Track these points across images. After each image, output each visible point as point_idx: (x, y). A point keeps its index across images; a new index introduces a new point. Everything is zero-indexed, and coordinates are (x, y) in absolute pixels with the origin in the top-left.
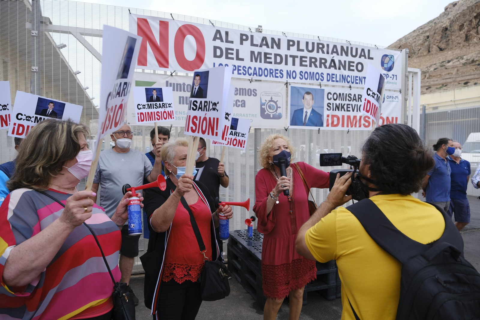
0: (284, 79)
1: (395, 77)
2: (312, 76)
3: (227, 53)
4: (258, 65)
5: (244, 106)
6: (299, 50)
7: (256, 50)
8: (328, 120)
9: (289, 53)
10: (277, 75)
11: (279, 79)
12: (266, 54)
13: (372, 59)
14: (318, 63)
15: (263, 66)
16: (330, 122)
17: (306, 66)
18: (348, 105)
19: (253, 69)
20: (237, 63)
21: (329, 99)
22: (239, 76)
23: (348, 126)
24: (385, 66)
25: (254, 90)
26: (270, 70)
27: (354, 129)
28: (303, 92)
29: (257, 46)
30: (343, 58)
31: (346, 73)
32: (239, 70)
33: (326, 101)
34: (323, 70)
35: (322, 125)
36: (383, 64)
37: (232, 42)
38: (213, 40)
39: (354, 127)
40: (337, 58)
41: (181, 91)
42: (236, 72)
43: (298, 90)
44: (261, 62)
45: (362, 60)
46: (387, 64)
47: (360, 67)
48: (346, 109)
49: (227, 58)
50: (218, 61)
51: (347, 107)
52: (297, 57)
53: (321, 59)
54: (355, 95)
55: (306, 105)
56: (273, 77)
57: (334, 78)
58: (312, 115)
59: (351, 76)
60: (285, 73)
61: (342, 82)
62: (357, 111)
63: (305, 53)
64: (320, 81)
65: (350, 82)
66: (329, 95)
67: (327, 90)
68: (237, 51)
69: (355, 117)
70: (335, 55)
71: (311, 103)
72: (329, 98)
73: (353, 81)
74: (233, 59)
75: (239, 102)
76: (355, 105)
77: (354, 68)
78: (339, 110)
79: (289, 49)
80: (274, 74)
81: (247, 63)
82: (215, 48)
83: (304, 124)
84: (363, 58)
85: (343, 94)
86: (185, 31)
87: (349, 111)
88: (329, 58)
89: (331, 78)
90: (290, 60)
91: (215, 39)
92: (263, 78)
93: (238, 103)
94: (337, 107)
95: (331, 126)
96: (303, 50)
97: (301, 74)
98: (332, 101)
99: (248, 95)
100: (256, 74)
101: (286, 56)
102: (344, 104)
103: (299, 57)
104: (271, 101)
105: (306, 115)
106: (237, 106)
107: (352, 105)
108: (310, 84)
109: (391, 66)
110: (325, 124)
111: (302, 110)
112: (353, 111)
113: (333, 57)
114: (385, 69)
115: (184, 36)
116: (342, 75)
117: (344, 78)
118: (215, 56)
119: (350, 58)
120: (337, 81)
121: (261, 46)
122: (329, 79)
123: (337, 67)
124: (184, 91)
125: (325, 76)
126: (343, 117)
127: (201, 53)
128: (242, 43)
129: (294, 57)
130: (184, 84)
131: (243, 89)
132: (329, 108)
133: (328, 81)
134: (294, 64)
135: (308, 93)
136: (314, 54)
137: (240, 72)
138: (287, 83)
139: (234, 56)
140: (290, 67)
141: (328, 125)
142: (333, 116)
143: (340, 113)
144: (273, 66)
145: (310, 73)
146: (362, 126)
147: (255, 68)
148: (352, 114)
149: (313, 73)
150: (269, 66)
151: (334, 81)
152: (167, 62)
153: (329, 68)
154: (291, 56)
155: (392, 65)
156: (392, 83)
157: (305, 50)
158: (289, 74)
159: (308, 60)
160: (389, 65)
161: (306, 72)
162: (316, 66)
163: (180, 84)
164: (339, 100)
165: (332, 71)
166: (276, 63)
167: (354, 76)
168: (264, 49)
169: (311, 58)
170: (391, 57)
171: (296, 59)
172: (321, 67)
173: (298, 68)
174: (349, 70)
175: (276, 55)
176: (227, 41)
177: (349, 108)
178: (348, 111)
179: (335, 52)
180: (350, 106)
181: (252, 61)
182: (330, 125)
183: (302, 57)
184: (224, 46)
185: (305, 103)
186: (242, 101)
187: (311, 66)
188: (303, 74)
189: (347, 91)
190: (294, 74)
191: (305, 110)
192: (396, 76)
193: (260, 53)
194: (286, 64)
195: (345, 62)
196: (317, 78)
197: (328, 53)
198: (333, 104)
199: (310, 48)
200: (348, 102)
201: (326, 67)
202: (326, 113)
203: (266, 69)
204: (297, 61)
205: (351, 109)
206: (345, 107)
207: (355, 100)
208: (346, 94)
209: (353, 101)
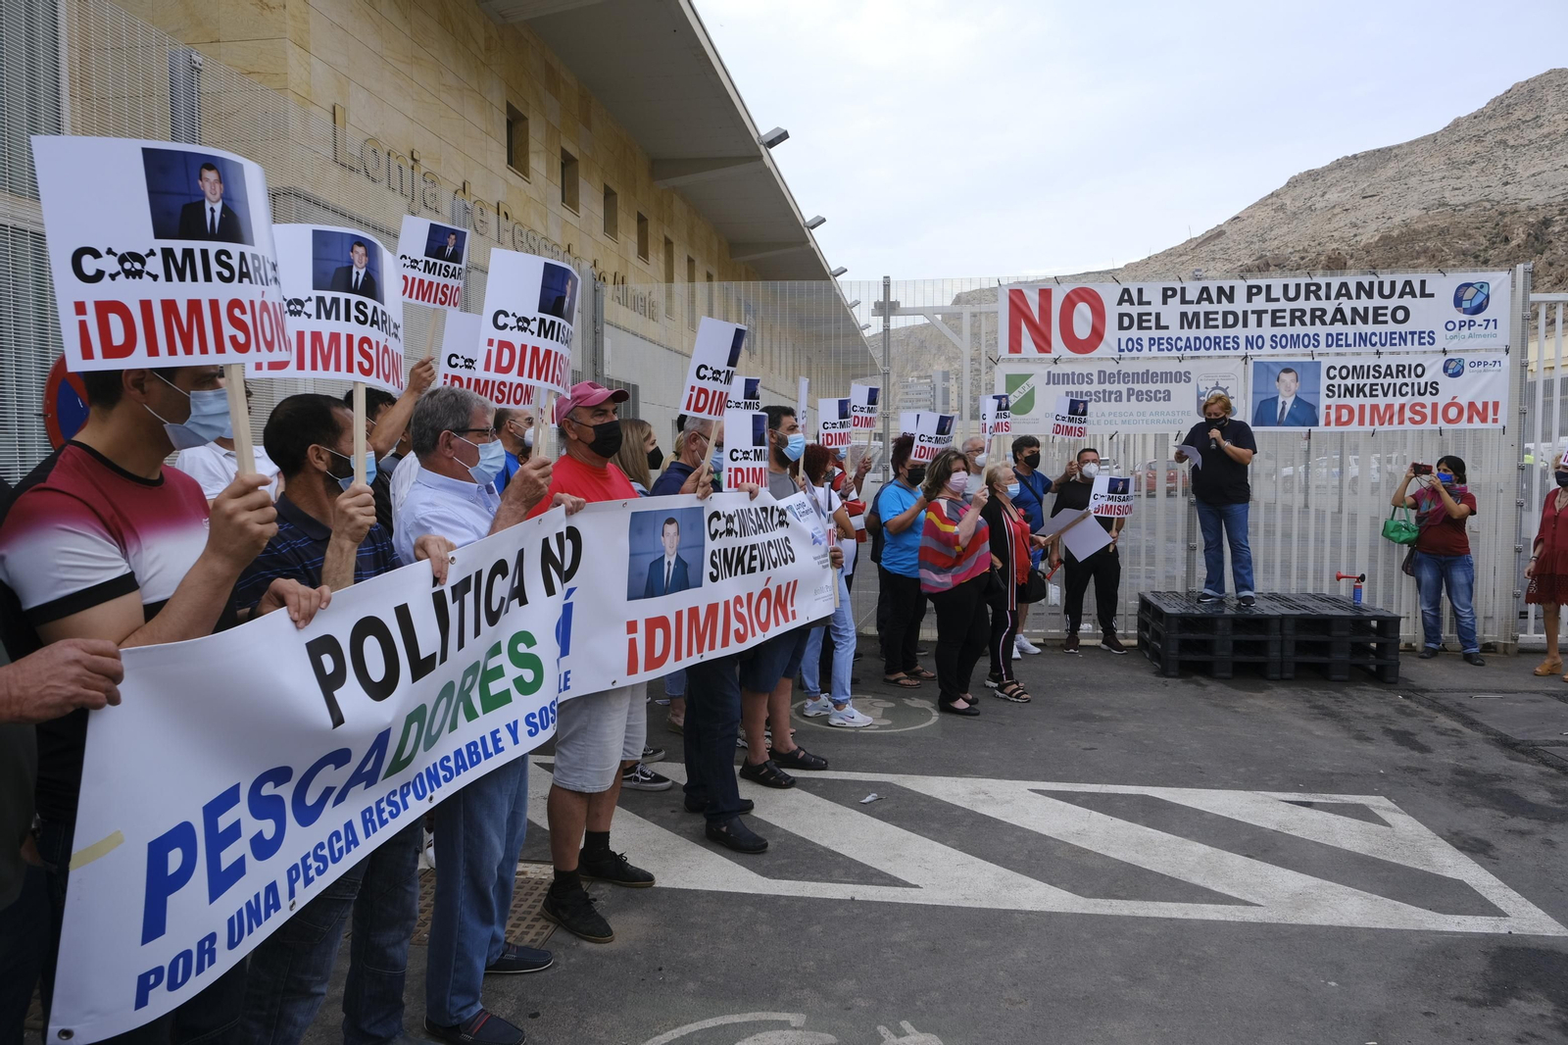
0: (1242, 351)
1: (1492, 324)
2: (1295, 341)
3: (1140, 321)
4: (1193, 333)
5: (1169, 400)
6: (1269, 299)
7: (1190, 309)
8: (1328, 414)
9: (1250, 307)
10: (1227, 346)
11: (1232, 352)
12: (1207, 314)
13: (1432, 295)
14: (1307, 319)
15: (1202, 333)
16: (1333, 417)
17: (1284, 325)
18: (1372, 385)
19: (1184, 340)
20: (1156, 334)
21: (1330, 378)
22: (1161, 354)
23: (1372, 423)
24: (1466, 305)
25: (1185, 373)
26: (1215, 338)
27: (1386, 427)
28: (1277, 370)
29: (1192, 302)
30: (1362, 303)
31: (1369, 328)
32: (1159, 344)
33: (1325, 382)
34: (1318, 328)
35: (1316, 423)
36: (1458, 302)
37: (1149, 303)
38: (1117, 305)
39: (1386, 424)
40: (1347, 305)
41: (1068, 383)
42: (1154, 348)
43: (1268, 367)
44: (1198, 327)
45: (1407, 301)
46: (1471, 300)
47: (1400, 315)
48: (1368, 394)
49: (1140, 327)
50: (1125, 335)
51: (1371, 390)
52: (1266, 312)
53: (1313, 311)
54: (1389, 367)
55: (1282, 391)
56: (1220, 349)
57: (1341, 340)
58: (1295, 406)
59: (1381, 333)
60: (1242, 342)
61: (1360, 345)
62: (1394, 395)
63: (1283, 304)
64: (1311, 347)
65: (1378, 344)
66: (1332, 370)
67: (1326, 363)
68: (1158, 316)
69: (1389, 407)
70: (1343, 299)
71: (1294, 387)
72: (1332, 375)
73: (1383, 342)
74: (1150, 328)
75: (1160, 393)
76: (1390, 384)
77: (1388, 318)
78: (1352, 396)
79: (1249, 300)
80: (1222, 344)
81: (1175, 331)
82: (1121, 316)
83: (1279, 424)
84: (1408, 297)
85: (1362, 367)
86: (1073, 297)
87: (1377, 396)
88: (1330, 307)
89: (1334, 340)
90: (1252, 319)
91: (1120, 303)
92: (1202, 352)
93: (1159, 395)
94: (1349, 391)
95: (1336, 425)
96: (1277, 300)
97: (1272, 340)
98: (1337, 381)
99: (1176, 381)
100: (1190, 347)
101: (1245, 313)
102: (1365, 385)
103: (1270, 312)
104: (1217, 387)
105: (1283, 408)
106: (1156, 400)
107: (1382, 385)
108: (1289, 355)
109: (1482, 303)
110: (1322, 422)
111: (1275, 399)
112: (1385, 395)
113: (1340, 304)
114: (1465, 311)
115: (1074, 305)
116: (1360, 334)
117: (1363, 339)
118: (1121, 327)
119: (1377, 301)
120: (1348, 345)
121: (1198, 302)
122: (1330, 343)
123: (1349, 321)
124: (1073, 383)
125: (1322, 339)
126: (1362, 408)
127: (1098, 326)
128: (1165, 302)
129: (1259, 313)
130: (1073, 373)
131: (1166, 373)
132: (1331, 394)
133: (1328, 346)
134: (1259, 324)
135: (1287, 371)
136: (1301, 303)
137: (1161, 347)
138: (1246, 356)
139: (1153, 324)
140: (1253, 330)
141: (1328, 424)
142: (1339, 408)
143: (1354, 402)
144: (1221, 332)
145: (1292, 336)
146: (1407, 422)
147: (1188, 339)
148: (1381, 401)
149: (1298, 336)
150: (1212, 333)
151: (1341, 346)
152: (1049, 344)
153: (1332, 323)
154: (1253, 312)
155: (1485, 302)
156: (1484, 336)
157: (1282, 299)
158: (1249, 342)
159: (1287, 315)
160: (1476, 302)
161: (1284, 336)
162: (1303, 323)
163: (1068, 375)
164: (1353, 378)
165: (1338, 327)
166: (1225, 325)
167: (1386, 333)
168: (1205, 306)
169: (1293, 311)
170: (1482, 287)
171: (1264, 315)
172: (1313, 323)
173: (1267, 330)
174: (1376, 322)
175: (1225, 314)
176: (1141, 303)
177: (1377, 390)
178: (1371, 395)
179: (1343, 295)
180: (1379, 387)
181: (1182, 327)
182: (1333, 424)
183: (1274, 312)
184: (1135, 310)
185: (1281, 387)
186: (1164, 392)
187: (1292, 324)
188: (1278, 340)
189: (1372, 361)
190: (1260, 340)
191: (1280, 400)
192: (1495, 321)
193: (1196, 315)
194: (1245, 325)
195: (1366, 309)
196: (1306, 343)
197: (1328, 297)
198: (1339, 386)
199: (1292, 293)
200: (1372, 380)
201: (1323, 323)
202: (1324, 401)
203: (1208, 338)
204: (1267, 319)
205: (1380, 392)
206: (1367, 390)
207: (1388, 375)
208: (1369, 367)
209: (1384, 377)
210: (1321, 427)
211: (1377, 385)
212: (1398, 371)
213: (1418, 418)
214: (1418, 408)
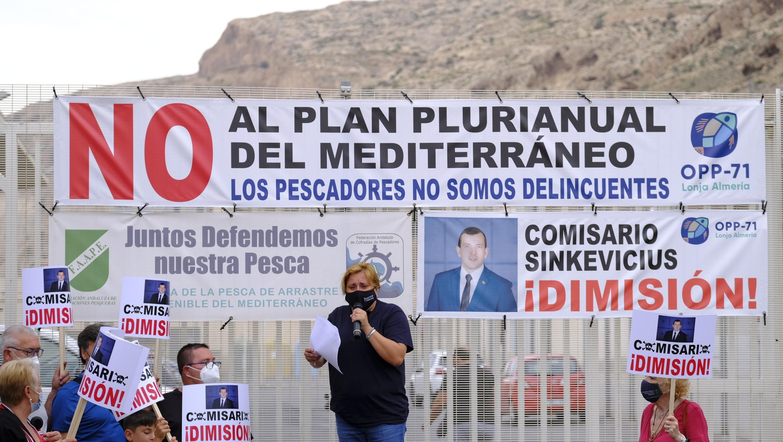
0: (408, 202)
1: (742, 170)
2: (481, 188)
3: (264, 155)
4: (339, 174)
5: (307, 271)
6: (444, 128)
7: (335, 140)
8: (529, 295)
9: (418, 139)
10: (388, 193)
11: (394, 203)
12: (358, 147)
13: (662, 129)
14: (497, 157)
15: (353, 174)
16: (536, 298)
17: (466, 165)
18: (587, 253)
19: (327, 184)
20: (286, 174)
21: (530, 242)
22: (294, 204)
23: (590, 308)
24: (707, 143)
25: (329, 232)
26: (371, 182)
27: (609, 313)
28: (458, 230)
29: (336, 130)
30: (571, 137)
31: (581, 173)
32: (292, 189)
33: (524, 248)
34: (512, 171)
35: (513, 307)
36: (697, 139)
37: (276, 129)
38: (230, 131)
39: (609, 308)
40: (550, 140)
41: (159, 245)
42: (285, 195)
43: (445, 226)
44: (346, 165)
45: (630, 135)
46: (714, 137)
47: (622, 155)
48: (582, 265)
49: (263, 164)
50: (241, 175)
51: (587, 260)
52: (440, 146)
53: (505, 146)
54: (609, 228)
55: (466, 260)
56: (378, 198)
57: (544, 188)
58: (484, 283)
59: (596, 180)
60: (408, 188)
61: (569, 197)
62: (618, 268)
63: (463, 135)
64: (503, 198)
65: (594, 196)
66: (533, 231)
67: (524, 220)
68: (289, 148)
69: (612, 284)
70: (544, 131)
71: (481, 253)
72: (533, 238)
73: (600, 192)
74: (277, 166)
75: (293, 260)
76: (611, 253)
77: (606, 159)
78: (561, 268)
79: (417, 129)
80: (380, 191)
81: (313, 171)
82: (235, 147)
83: (463, 307)
84: (630, 131)
85: (573, 227)
86: (166, 118)
87: (594, 268)
88: (527, 141)
89: (534, 188)
90: (422, 156)
91: (233, 128)
92: (353, 202)
93: (291, 265)
94: (557, 261)
95: (541, 310)
96: (455, 129)
97: (450, 187)
98: (540, 247)
99: (316, 244)
100: (335, 195)
101: (412, 147)
102: (578, 253)
103: (445, 146)
104: (375, 254)
105: (468, 285)
106: (288, 271)
107: (601, 253)
108: (477, 209)
109: (727, 142)
110: (521, 305)
111: (456, 272)
112: (606, 267)
113: (540, 138)
114: (707, 152)
115: (166, 129)
116: (569, 180)
117: (573, 188)
118: (236, 163)
119: (590, 135)
120: (553, 196)
121: (346, 130)
122: (529, 192)
123: (553, 162)
124: (166, 245)
125: (518, 187)
126: (575, 285)
127: (202, 160)
128: (298, 129)
129: (432, 148)
130: (166, 230)
131: (302, 232)
132: (532, 265)
133: (526, 196)
134: (432, 164)
135: (472, 231)
136: (487, 135)
137: (294, 193)
138: (414, 210)
139: (281, 160)
140: (422, 172)
141: (529, 308)
142: (544, 285)
143: (565, 277)
144: (378, 174)
145: (477, 181)
146: (636, 307)
147: (332, 182)
148: (601, 276)
149: (485, 181)
150: (367, 175)
151: (544, 197)
152: (130, 186)
153: (531, 164)
154: (423, 146)
155: (732, 140)
156: (733, 187)
157: (462, 129)
158: (419, 189)
159: (470, 151)
160: (720, 141)
161: (466, 181)
162: (492, 164)
163: (158, 232)
164: (561, 243)
165: (539, 171)
166: (385, 164)
167: (604, 180)
168: (356, 136)
169: (477, 146)
170: (727, 119)
171: (437, 151)
172: (505, 164)
173: (443, 173)
174: (589, 164)
175: (385, 147)
176: (263, 128)
177: (594, 260)
178: (588, 268)
179: (545, 125)
180: (597, 257)
181: (324, 165)
182: (536, 308)
183: (452, 146)
184: (255, 139)
185: (464, 255)
186: (300, 260)
187: (477, 164)
188: (458, 186)
189: (585, 219)
190: (433, 186)
191: (464, 273)
192: (746, 166)
193: (343, 147)
194: (412, 164)
195: (576, 146)
196: (496, 192)
197: (524, 128)
198: (544, 253)
199: (475, 121)
200: (587, 247)
201: (519, 164)
202: (523, 276)
203: (360, 181)
204: (442, 156)
205: (598, 264)
206: (581, 259)
207: (609, 239)
208: (582, 227)
209: (604, 243)
210: (521, 313)
211: (594, 253)
212: (621, 234)
213: (650, 301)
214: (650, 287)
